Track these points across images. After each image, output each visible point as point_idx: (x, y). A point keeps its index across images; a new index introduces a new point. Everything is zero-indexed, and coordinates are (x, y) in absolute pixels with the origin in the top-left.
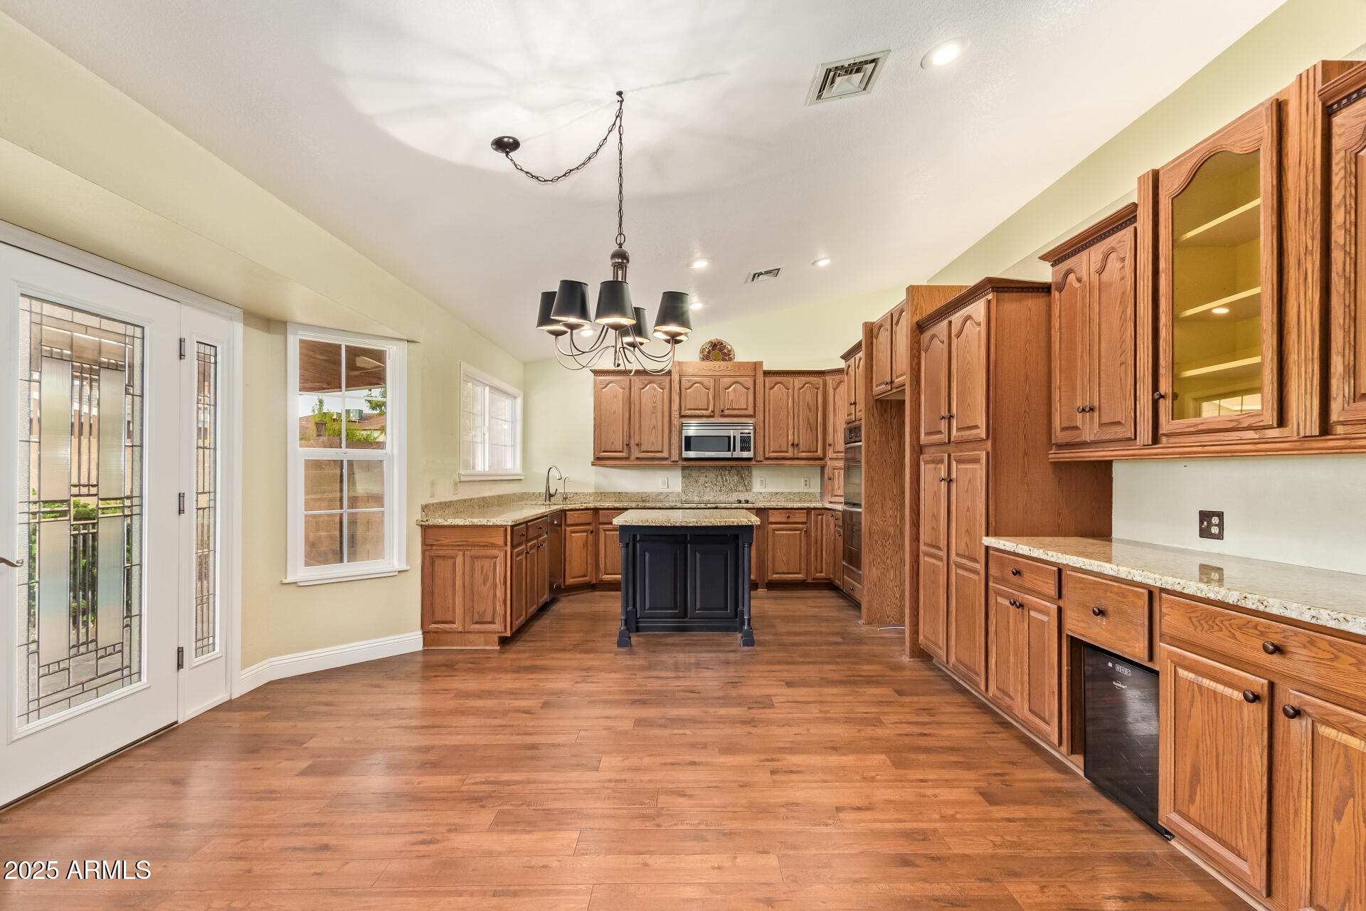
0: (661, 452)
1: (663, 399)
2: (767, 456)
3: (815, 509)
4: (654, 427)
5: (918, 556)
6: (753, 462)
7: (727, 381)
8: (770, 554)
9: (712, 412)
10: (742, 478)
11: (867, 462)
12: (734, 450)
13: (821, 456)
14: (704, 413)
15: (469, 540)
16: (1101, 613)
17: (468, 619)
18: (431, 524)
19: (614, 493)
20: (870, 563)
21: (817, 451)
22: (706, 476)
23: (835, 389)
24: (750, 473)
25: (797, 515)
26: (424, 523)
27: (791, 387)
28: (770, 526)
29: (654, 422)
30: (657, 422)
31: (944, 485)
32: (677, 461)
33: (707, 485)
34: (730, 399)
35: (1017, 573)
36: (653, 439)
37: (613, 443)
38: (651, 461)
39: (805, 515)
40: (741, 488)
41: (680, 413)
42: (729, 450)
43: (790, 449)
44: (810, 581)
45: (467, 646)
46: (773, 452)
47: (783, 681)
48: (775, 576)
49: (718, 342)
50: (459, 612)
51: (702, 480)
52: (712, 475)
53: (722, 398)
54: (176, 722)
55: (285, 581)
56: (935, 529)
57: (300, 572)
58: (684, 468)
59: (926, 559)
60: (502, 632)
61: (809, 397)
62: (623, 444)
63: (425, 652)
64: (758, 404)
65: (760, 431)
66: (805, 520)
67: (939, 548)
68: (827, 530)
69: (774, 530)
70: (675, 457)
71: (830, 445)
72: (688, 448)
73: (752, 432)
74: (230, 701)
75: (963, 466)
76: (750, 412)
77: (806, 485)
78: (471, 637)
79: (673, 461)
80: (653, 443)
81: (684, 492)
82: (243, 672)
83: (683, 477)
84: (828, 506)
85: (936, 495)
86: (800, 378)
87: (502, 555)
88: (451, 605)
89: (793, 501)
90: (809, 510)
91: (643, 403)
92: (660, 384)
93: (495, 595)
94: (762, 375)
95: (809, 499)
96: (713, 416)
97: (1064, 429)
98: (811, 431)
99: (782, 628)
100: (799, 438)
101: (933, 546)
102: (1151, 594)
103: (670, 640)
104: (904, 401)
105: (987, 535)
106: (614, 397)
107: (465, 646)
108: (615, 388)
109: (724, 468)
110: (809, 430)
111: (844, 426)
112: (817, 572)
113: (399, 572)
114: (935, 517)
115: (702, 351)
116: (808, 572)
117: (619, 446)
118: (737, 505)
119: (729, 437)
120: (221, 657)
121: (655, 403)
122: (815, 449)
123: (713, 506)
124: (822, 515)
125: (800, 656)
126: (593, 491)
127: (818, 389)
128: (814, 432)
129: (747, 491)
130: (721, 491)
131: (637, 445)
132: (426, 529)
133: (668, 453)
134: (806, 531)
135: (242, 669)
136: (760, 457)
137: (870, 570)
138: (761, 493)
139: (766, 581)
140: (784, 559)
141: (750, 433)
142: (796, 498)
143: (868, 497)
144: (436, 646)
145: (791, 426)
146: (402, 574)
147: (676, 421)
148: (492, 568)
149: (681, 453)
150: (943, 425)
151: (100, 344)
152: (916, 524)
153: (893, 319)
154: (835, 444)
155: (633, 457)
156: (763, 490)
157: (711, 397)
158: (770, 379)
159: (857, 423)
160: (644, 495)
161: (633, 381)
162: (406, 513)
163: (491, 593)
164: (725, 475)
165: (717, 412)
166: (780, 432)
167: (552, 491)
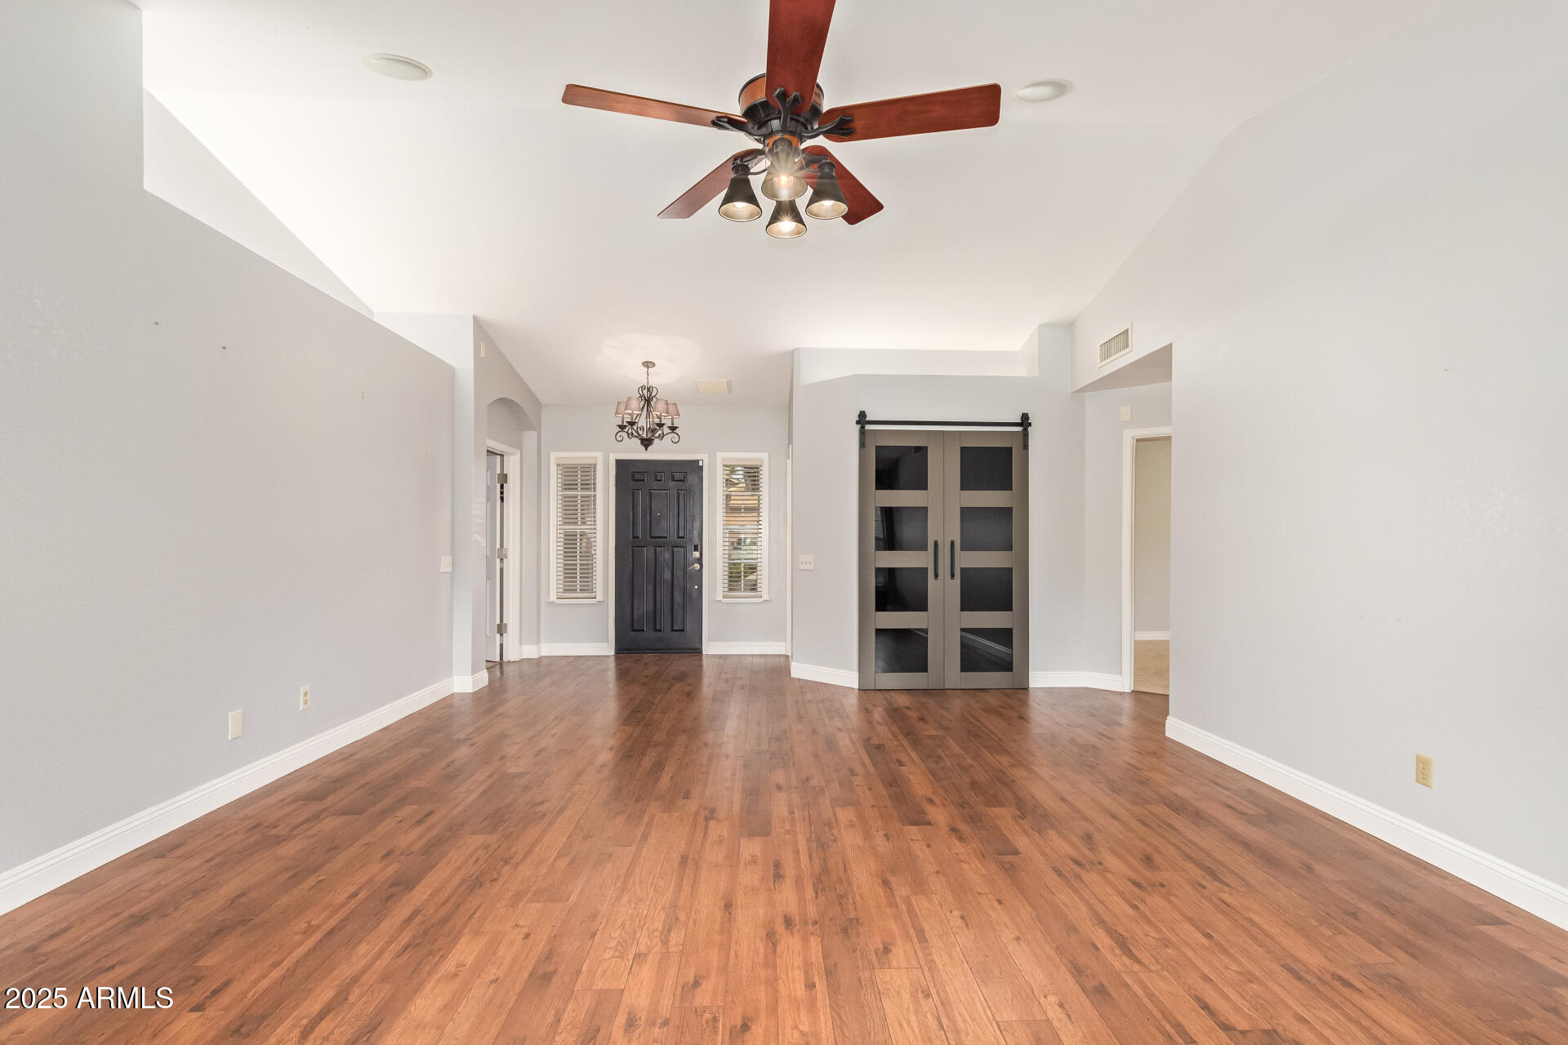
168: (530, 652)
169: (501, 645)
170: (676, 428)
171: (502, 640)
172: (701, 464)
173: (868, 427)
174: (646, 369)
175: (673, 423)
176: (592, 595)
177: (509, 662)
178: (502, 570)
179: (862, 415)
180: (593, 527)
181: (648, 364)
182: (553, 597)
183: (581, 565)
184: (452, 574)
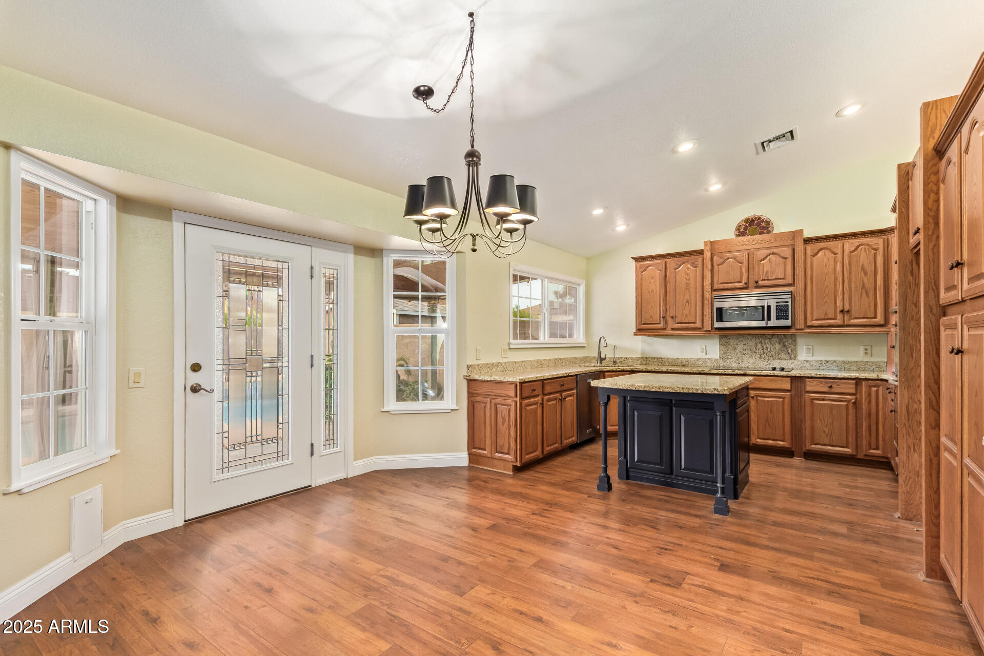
0: (694, 323)
1: (696, 276)
2: (809, 323)
3: (866, 379)
4: (687, 302)
5: (942, 449)
6: (792, 331)
7: (761, 253)
8: (808, 423)
9: (746, 284)
10: (784, 345)
12: (769, 319)
13: (882, 322)
14: (737, 285)
15: (494, 391)
17: (493, 449)
18: (471, 378)
19: (658, 358)
20: (909, 447)
21: (875, 317)
22: (745, 344)
24: (795, 341)
25: (842, 386)
26: (467, 378)
27: (840, 251)
28: (807, 394)
29: (687, 297)
30: (690, 297)
32: (710, 331)
33: (745, 352)
34: (765, 270)
36: (686, 312)
37: (651, 317)
38: (687, 331)
39: (854, 386)
40: (783, 356)
41: (712, 287)
42: (763, 319)
43: (839, 316)
44: (860, 456)
45: (494, 468)
46: (816, 320)
47: (719, 560)
48: (814, 446)
49: (756, 218)
50: (488, 443)
51: (740, 348)
52: (751, 343)
53: (756, 269)
54: (310, 486)
55: (383, 410)
56: (952, 417)
57: (392, 404)
58: (722, 337)
59: (946, 454)
60: (514, 462)
61: (864, 260)
62: (660, 316)
63: (469, 468)
64: (797, 272)
65: (800, 300)
66: (853, 391)
67: (955, 442)
68: (883, 403)
69: (813, 399)
70: (707, 326)
72: (720, 318)
73: (789, 300)
74: (347, 479)
76: (789, 280)
77: (866, 353)
78: (496, 462)
79: (706, 331)
80: (686, 315)
81: (721, 358)
82: (355, 462)
83: (721, 345)
86: (851, 241)
87: (513, 404)
88: (483, 437)
89: (849, 370)
90: (858, 381)
91: (677, 281)
92: (693, 263)
93: (509, 433)
94: (803, 243)
95: (872, 369)
96: (747, 288)
98: (867, 295)
99: (781, 501)
100: (850, 304)
101: (950, 438)
103: (649, 493)
106: (652, 279)
107: (492, 468)
108: (654, 271)
109: (764, 336)
110: (864, 295)
112: (871, 449)
113: (452, 410)
115: (738, 229)
116: (857, 447)
117: (656, 318)
118: (772, 373)
119: (763, 307)
120: (341, 451)
121: (688, 280)
123: (741, 372)
124: (878, 386)
125: (769, 539)
126: (639, 356)
127: (875, 250)
128: (871, 296)
129: (791, 359)
130: (760, 358)
131: (672, 317)
132: (471, 382)
133: (701, 323)
134: (854, 403)
135: (355, 461)
136: (800, 324)
138: (808, 361)
139: (804, 450)
140: (826, 430)
141: (787, 302)
142: (852, 367)
144: (476, 464)
145: (840, 292)
146: (453, 412)
147: (708, 295)
148: (508, 413)
149: (712, 324)
150: (957, 276)
151: (263, 273)
155: (669, 328)
156: (810, 358)
157: (744, 270)
158: (812, 245)
160: (683, 361)
161: (668, 263)
162: (456, 370)
163: (507, 432)
165: (751, 283)
166: (826, 299)
167: (603, 356)
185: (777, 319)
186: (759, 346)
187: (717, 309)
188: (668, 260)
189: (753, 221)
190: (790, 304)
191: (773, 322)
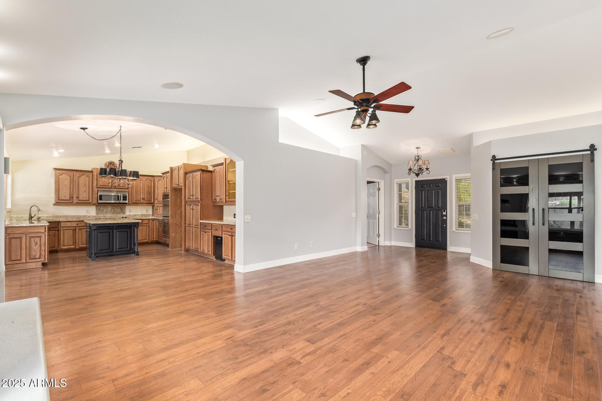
0: (88, 200)
1: (89, 181)
2: (133, 202)
3: (151, 219)
4: (85, 191)
5: (186, 227)
6: (127, 204)
10: (122, 209)
11: (171, 205)
12: (120, 200)
13: (153, 202)
14: (107, 187)
15: (28, 231)
16: (216, 230)
17: (28, 258)
18: (10, 226)
19: (63, 216)
20: (172, 232)
21: (151, 201)
22: (107, 209)
23: (158, 182)
24: (126, 208)
25: (145, 221)
26: (5, 226)
27: (142, 180)
30: (86, 189)
31: (192, 210)
32: (95, 204)
33: (107, 212)
34: (118, 183)
35: (205, 226)
36: (84, 195)
37: (65, 197)
38: (83, 204)
39: (148, 221)
40: (121, 213)
41: (97, 186)
42: (118, 200)
43: (142, 200)
44: (150, 242)
45: (27, 267)
46: (135, 201)
50: (24, 256)
51: (105, 210)
52: (109, 209)
56: (190, 220)
58: (99, 206)
59: (188, 228)
60: (43, 261)
61: (149, 184)
62: (70, 197)
63: (6, 272)
65: (131, 194)
66: (148, 223)
67: (191, 225)
68: (155, 225)
70: (94, 202)
71: (156, 199)
72: (101, 199)
73: (127, 194)
75: (196, 206)
76: (126, 187)
77: (147, 211)
78: (29, 264)
79: (93, 204)
80: (84, 197)
81: (97, 215)
83: (97, 209)
84: (156, 218)
85: (190, 213)
86: (145, 177)
87: (44, 235)
88: (19, 255)
90: (149, 219)
91: (79, 182)
92: (88, 176)
93: (41, 249)
95: (149, 216)
96: (111, 188)
97: (214, 199)
100: (145, 197)
101: (189, 224)
102: (222, 225)
104: (182, 189)
105: (200, 220)
106: (65, 179)
108: (66, 176)
109: (115, 206)
110: (148, 194)
111: (162, 194)
112: (152, 239)
114: (190, 218)
115: (105, 165)
116: (149, 239)
117: (67, 198)
119: (118, 196)
121: (85, 182)
122: (151, 200)
124: (154, 221)
127: (152, 181)
128: (150, 195)
129: (123, 214)
130: (112, 214)
131: (77, 198)
132: (7, 228)
133: (91, 201)
134: (148, 226)
136: (130, 203)
137: (172, 234)
142: (143, 216)
143: (171, 214)
144: (12, 269)
145: (142, 193)
147: (95, 189)
148: (39, 240)
149: (97, 201)
150: (192, 197)
152: (185, 220)
153: (179, 168)
154: (158, 199)
155: (74, 202)
156: (130, 214)
159: (167, 194)
161: (75, 174)
163: (39, 248)
164: (115, 209)
165: (113, 187)
166: (138, 195)
167: (33, 215)
168: (387, 243)
169: (379, 241)
170: (428, 169)
171: (379, 239)
172: (446, 180)
173: (496, 161)
174: (417, 149)
175: (427, 167)
176: (408, 227)
177: (381, 246)
178: (379, 217)
179: (494, 157)
180: (408, 204)
181: (417, 148)
182: (395, 227)
183: (404, 216)
184: (356, 218)
185: (123, 200)
186: (113, 210)
187: (100, 195)
188: (75, 173)
189: (111, 163)
190: (127, 195)
191: (122, 201)
